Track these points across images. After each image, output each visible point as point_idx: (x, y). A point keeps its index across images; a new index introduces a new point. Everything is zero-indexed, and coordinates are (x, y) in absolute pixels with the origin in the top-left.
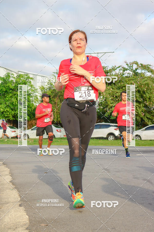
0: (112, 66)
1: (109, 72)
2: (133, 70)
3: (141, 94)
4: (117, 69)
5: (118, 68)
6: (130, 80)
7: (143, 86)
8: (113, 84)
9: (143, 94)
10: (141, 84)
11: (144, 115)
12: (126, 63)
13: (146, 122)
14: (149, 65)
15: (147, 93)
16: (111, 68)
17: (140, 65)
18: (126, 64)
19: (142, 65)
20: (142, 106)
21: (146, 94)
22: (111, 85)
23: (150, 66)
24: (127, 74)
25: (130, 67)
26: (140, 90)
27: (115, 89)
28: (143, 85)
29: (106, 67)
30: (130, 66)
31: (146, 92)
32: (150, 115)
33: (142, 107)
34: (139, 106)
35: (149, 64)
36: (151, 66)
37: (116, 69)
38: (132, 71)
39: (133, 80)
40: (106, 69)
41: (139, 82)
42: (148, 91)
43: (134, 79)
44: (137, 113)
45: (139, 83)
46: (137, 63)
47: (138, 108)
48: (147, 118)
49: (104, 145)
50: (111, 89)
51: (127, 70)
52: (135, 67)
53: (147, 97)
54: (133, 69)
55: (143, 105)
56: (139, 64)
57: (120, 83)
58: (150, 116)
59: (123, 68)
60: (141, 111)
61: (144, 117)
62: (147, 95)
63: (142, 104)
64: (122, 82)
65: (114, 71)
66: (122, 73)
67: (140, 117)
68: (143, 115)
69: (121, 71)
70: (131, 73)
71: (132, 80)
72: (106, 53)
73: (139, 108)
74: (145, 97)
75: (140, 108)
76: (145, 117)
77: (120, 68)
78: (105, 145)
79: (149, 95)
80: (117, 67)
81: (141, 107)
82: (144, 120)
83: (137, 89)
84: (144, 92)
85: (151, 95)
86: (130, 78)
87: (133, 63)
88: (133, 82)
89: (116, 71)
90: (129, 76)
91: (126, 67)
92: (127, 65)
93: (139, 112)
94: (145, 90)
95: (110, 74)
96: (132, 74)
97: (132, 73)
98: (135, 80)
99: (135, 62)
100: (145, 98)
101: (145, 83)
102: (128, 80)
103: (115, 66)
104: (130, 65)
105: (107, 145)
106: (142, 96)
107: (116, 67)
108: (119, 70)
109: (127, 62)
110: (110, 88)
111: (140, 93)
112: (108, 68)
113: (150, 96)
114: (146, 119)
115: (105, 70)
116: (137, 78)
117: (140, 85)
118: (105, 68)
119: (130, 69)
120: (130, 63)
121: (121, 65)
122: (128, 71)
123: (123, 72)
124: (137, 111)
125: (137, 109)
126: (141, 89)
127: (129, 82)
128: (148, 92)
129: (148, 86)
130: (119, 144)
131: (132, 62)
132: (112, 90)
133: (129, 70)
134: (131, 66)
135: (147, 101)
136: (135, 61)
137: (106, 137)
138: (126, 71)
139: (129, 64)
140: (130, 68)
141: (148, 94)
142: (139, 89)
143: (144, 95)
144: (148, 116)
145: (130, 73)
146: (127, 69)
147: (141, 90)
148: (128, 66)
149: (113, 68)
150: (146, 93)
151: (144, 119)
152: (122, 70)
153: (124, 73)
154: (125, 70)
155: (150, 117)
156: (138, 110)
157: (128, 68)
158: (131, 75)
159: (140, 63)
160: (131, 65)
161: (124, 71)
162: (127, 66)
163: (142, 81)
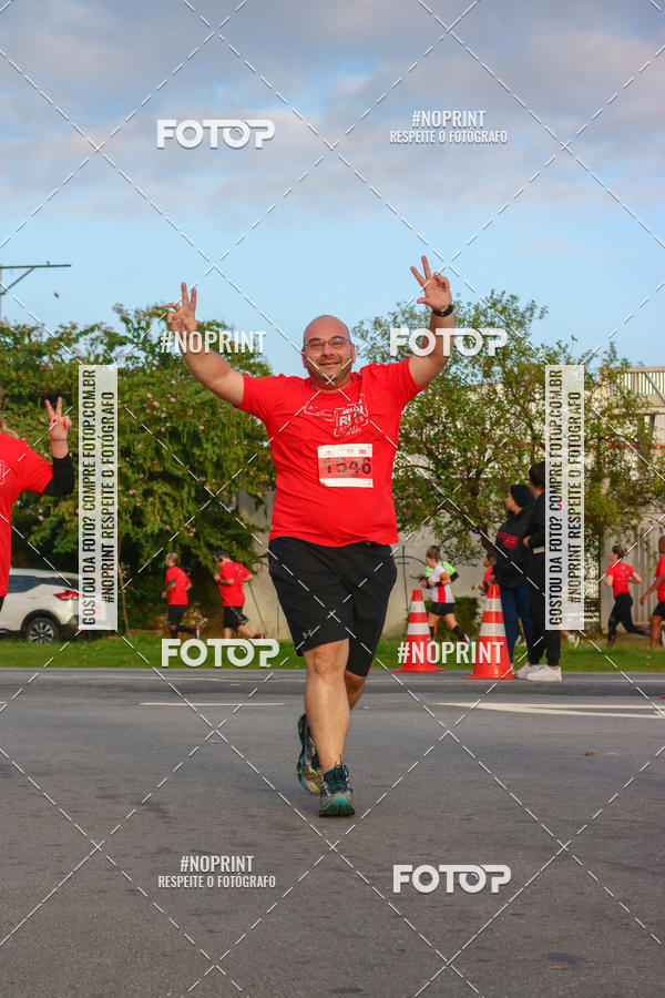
0: (61, 327)
1: (45, 350)
2: (151, 345)
3: (184, 445)
4: (81, 339)
5: (85, 332)
6: (138, 385)
7: (190, 412)
9: (193, 446)
10: (182, 404)
11: (196, 534)
12: (120, 311)
13: (203, 564)
14: (219, 325)
15: (207, 440)
16: (57, 332)
18: (119, 316)
20: (185, 495)
21: (205, 446)
24: (124, 359)
25: (135, 330)
26: (180, 428)
28: (193, 407)
29: (33, 329)
30: (136, 326)
31: (202, 435)
32: (219, 536)
33: (186, 502)
34: (175, 494)
35: (219, 321)
36: (223, 326)
37: (76, 340)
38: (144, 349)
39: (151, 387)
40: (34, 339)
41: (175, 397)
42: (212, 433)
43: (154, 385)
44: (165, 527)
45: (173, 400)
47: (172, 504)
48: (209, 546)
49: (15, 665)
51: (122, 343)
52: (157, 330)
53: (206, 457)
54: (149, 338)
55: (189, 494)
58: (222, 540)
59: (107, 333)
60: (181, 517)
61: (196, 541)
62: (207, 449)
63: (186, 489)
65: (69, 345)
66: (105, 357)
67: (181, 544)
68: (192, 534)
69: (100, 349)
70: (142, 355)
71: (145, 384)
72: (33, 267)
73: (175, 506)
74: (201, 459)
75: (179, 504)
76: (202, 544)
77: (97, 333)
78: (22, 665)
79: (217, 451)
80: (81, 328)
81: (182, 501)
82: (197, 556)
83: (168, 424)
84: (196, 439)
85: (222, 452)
86: (135, 379)
87: (150, 315)
88: (149, 395)
89: (75, 346)
90: (131, 367)
91: (121, 329)
92: (126, 320)
93: (174, 521)
94: (202, 427)
95: (51, 358)
96: (143, 360)
97: (147, 358)
98: (156, 388)
99: (157, 308)
100: (200, 463)
101: (198, 401)
102: (127, 388)
103: (74, 327)
104: (139, 323)
105: (28, 666)
106: (186, 456)
107: (77, 331)
108: (88, 343)
109: (125, 308)
111: (180, 441)
112: (41, 335)
113: (218, 456)
114: (205, 550)
115: (30, 340)
116: (168, 377)
117: (179, 407)
118: (29, 335)
119: (136, 340)
120: (137, 312)
121: (98, 322)
122: (128, 349)
123: (106, 351)
124: (165, 518)
125: (168, 508)
126: (185, 425)
127: (131, 395)
128: (212, 439)
129: (214, 413)
130: (83, 661)
131: (144, 309)
133: (132, 342)
134: (142, 328)
135: (209, 476)
136: (160, 305)
137: (19, 629)
138: (118, 349)
139: (131, 318)
140: (139, 335)
141: (214, 444)
142: (175, 425)
143: (197, 451)
144: (212, 541)
145: (137, 358)
146: (126, 337)
147: (183, 430)
148: (130, 325)
149: (62, 334)
150: (203, 440)
151: (194, 551)
152: (102, 343)
153: (113, 355)
154: (114, 341)
155: (219, 543)
156: (169, 516)
157: (130, 336)
158: (141, 365)
160: (143, 324)
161: (111, 346)
162: (124, 325)
163: (188, 393)
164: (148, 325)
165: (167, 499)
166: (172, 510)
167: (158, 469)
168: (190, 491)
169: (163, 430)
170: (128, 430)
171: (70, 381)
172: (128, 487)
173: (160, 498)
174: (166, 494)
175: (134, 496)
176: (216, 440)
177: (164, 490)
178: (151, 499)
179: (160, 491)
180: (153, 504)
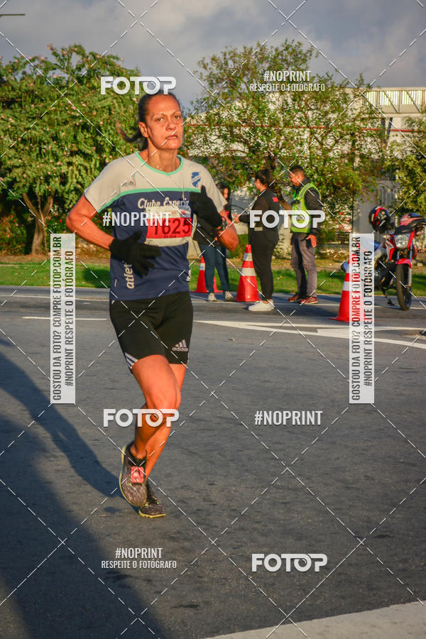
0: (15, 58)
2: (71, 70)
4: (27, 65)
5: (30, 62)
7: (95, 113)
8: (16, 105)
9: (97, 135)
10: (90, 108)
12: (52, 49)
14: (114, 58)
15: (106, 131)
16: (11, 62)
17: (90, 58)
18: (51, 52)
19: (94, 55)
20: (92, 166)
21: (104, 135)
22: (12, 109)
23: (115, 61)
25: (62, 60)
26: (89, 123)
27: (22, 119)
28: (96, 110)
30: (62, 58)
31: (102, 128)
33: (93, 170)
34: (86, 164)
35: (114, 55)
36: (118, 59)
38: (67, 73)
39: (71, 97)
41: (86, 103)
42: (109, 127)
43: (73, 95)
44: (79, 186)
45: (84, 105)
46: (80, 51)
47: (84, 171)
50: (10, 119)
51: (54, 69)
52: (76, 60)
53: (105, 142)
54: (70, 65)
55: (95, 165)
56: (87, 53)
57: (35, 105)
59: (44, 62)
63: (93, 161)
64: (42, 101)
70: (66, 76)
71: (68, 95)
73: (87, 173)
74: (102, 144)
75: (89, 171)
77: (37, 62)
79: (112, 139)
80: (27, 59)
83: (81, 121)
85: (115, 140)
87: (71, 51)
88: (70, 102)
91: (53, 60)
92: (55, 54)
93: (86, 182)
94: (102, 123)
98: (74, 98)
99: (75, 47)
101: (99, 106)
102: (56, 98)
103: (22, 58)
104: (64, 56)
106: (93, 140)
107: (24, 61)
108: (32, 68)
109: (54, 46)
110: (8, 117)
111: (88, 131)
113: (112, 142)
117: (87, 110)
120: (62, 49)
121: (37, 55)
122: (58, 72)
123: (43, 73)
124: (80, 180)
126: (91, 121)
127: (59, 102)
131: (67, 48)
132: (13, 121)
133: (60, 68)
134: (66, 59)
136: (77, 44)
138: (51, 72)
139: (59, 52)
140: (64, 63)
141: (109, 134)
142: (85, 121)
143: (99, 138)
145: (62, 78)
146: (56, 65)
148: (58, 57)
149: (14, 63)
152: (40, 68)
154: (48, 67)
157: (59, 64)
158: (64, 83)
159: (91, 51)
160: (66, 57)
161: (46, 70)
162: (55, 57)
164: (70, 57)
165: (81, 168)
166: (84, 175)
167: (75, 149)
168: (96, 163)
169: (77, 124)
170: (56, 123)
171: (20, 93)
172: (57, 160)
173: (77, 167)
174: (81, 165)
175: (60, 166)
176: (111, 131)
177: (80, 162)
178: (71, 168)
179: (77, 163)
180: (73, 171)
